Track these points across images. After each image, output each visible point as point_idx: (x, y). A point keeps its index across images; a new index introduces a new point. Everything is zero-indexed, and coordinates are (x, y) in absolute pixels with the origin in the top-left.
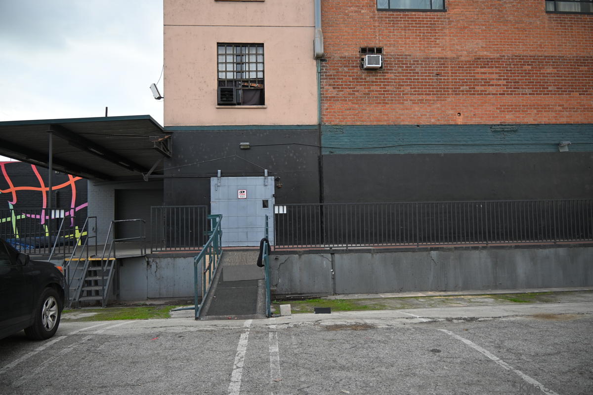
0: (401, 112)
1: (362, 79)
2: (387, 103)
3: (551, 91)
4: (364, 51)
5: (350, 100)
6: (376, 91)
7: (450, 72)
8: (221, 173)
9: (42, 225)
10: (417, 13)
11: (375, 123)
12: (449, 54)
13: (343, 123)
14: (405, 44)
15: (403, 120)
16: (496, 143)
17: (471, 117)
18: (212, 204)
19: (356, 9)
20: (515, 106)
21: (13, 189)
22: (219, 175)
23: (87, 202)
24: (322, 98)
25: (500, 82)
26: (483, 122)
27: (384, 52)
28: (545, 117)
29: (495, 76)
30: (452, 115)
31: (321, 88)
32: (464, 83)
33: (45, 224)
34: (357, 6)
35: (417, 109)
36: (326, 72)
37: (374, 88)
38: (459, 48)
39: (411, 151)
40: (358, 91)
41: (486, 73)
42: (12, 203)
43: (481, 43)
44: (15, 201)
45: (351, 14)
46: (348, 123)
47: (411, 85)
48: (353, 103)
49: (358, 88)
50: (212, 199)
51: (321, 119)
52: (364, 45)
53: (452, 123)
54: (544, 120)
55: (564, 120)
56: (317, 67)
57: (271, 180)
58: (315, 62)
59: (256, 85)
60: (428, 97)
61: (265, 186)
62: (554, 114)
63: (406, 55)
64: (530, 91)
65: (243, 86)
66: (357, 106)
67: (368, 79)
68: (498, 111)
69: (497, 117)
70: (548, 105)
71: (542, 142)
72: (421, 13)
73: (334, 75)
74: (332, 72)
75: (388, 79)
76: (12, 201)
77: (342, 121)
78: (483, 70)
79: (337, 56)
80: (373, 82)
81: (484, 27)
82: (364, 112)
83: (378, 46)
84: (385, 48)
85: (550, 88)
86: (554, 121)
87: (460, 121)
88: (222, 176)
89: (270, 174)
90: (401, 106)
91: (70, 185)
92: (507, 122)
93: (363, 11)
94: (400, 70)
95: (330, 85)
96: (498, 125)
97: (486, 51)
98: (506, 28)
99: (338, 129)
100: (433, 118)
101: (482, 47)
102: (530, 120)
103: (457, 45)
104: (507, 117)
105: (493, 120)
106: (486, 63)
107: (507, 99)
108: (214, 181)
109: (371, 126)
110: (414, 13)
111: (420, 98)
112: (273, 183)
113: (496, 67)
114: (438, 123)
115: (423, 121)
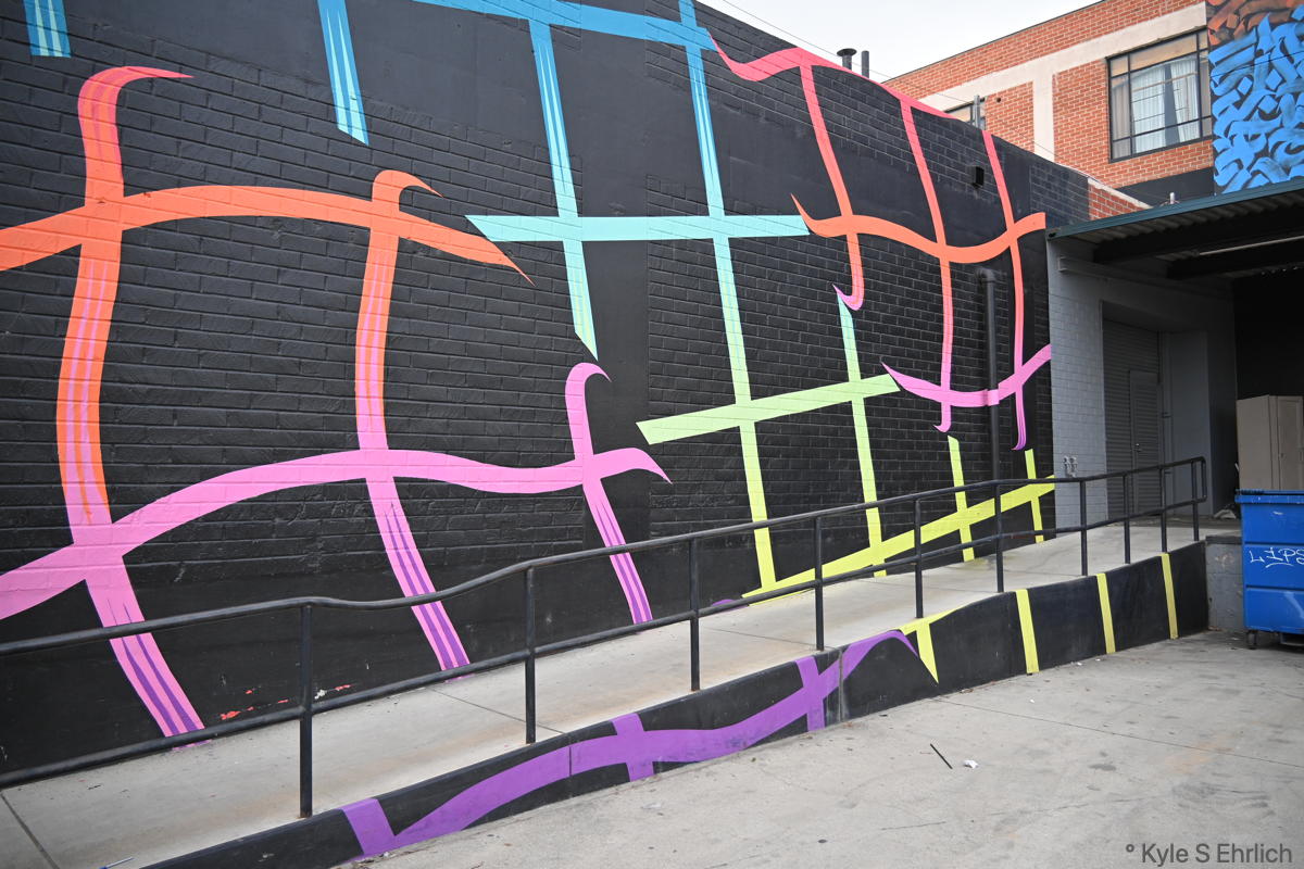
9: (944, 436)
21: (849, 225)
23: (1049, 343)
33: (953, 431)
42: (849, 301)
44: (857, 300)
76: (848, 292)
91: (1008, 253)
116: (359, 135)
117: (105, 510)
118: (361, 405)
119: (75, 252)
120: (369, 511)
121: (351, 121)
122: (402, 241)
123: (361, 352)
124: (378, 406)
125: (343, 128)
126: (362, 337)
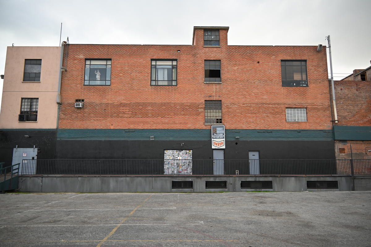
0: (89, 124)
1: (75, 111)
2: (84, 121)
3: (150, 116)
4: (77, 101)
5: (70, 119)
6: (80, 116)
7: (110, 109)
8: (18, 146)
10: (99, 86)
11: (79, 128)
12: (110, 102)
13: (66, 128)
14: (93, 98)
15: (89, 127)
16: (126, 136)
17: (117, 126)
18: (13, 158)
19: (75, 85)
20: (135, 122)
22: (17, 147)
24: (59, 118)
25: (129, 113)
26: (121, 128)
27: (85, 101)
28: (146, 126)
29: (127, 110)
30: (109, 125)
31: (59, 115)
32: (115, 113)
34: (76, 84)
35: (95, 123)
36: (61, 109)
37: (79, 115)
38: (114, 99)
39: (92, 139)
40: (73, 116)
41: (124, 109)
43: (123, 98)
45: (73, 87)
46: (68, 128)
47: (94, 114)
48: (71, 121)
49: (73, 115)
50: (13, 156)
51: (58, 127)
52: (77, 98)
53: (109, 128)
54: (146, 128)
55: (154, 128)
56: (58, 107)
57: (36, 150)
58: (57, 105)
59: (34, 113)
60: (100, 118)
61: (34, 152)
62: (150, 125)
63: (93, 102)
64: (141, 116)
65: (30, 114)
66: (72, 122)
67: (77, 111)
68: (128, 124)
69: (127, 126)
70: (148, 122)
71: (144, 136)
72: (100, 86)
73: (64, 110)
74: (64, 109)
75: (85, 111)
77: (66, 127)
78: (123, 108)
79: (66, 103)
80: (79, 112)
81: (125, 92)
82: (75, 124)
83: (82, 99)
84: (85, 100)
85: (149, 115)
86: (150, 128)
87: (112, 127)
88: (18, 148)
89: (36, 147)
90: (89, 122)
92: (131, 128)
93: (78, 86)
94: (90, 108)
95: (62, 114)
96: (127, 129)
97: (125, 101)
98: (133, 92)
99: (64, 130)
100: (102, 126)
101: (123, 99)
102: (140, 127)
103: (113, 98)
104: (131, 126)
105: (125, 127)
106: (124, 105)
107: (132, 119)
108: (15, 149)
109: (77, 129)
110: (97, 86)
111: (97, 119)
112: (37, 150)
113: (128, 107)
114: (103, 128)
115: (98, 128)
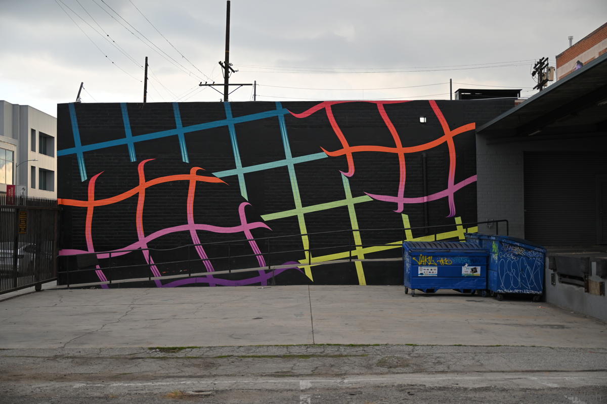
9: (400, 214)
21: (347, 150)
23: (476, 174)
33: (405, 212)
42: (347, 174)
44: (351, 172)
76: (346, 170)
91: (445, 143)
116: (187, 162)
117: (143, 236)
118: (188, 215)
119: (138, 193)
120: (190, 236)
121: (185, 159)
122: (197, 181)
123: (188, 205)
124: (192, 215)
125: (184, 161)
126: (188, 202)
